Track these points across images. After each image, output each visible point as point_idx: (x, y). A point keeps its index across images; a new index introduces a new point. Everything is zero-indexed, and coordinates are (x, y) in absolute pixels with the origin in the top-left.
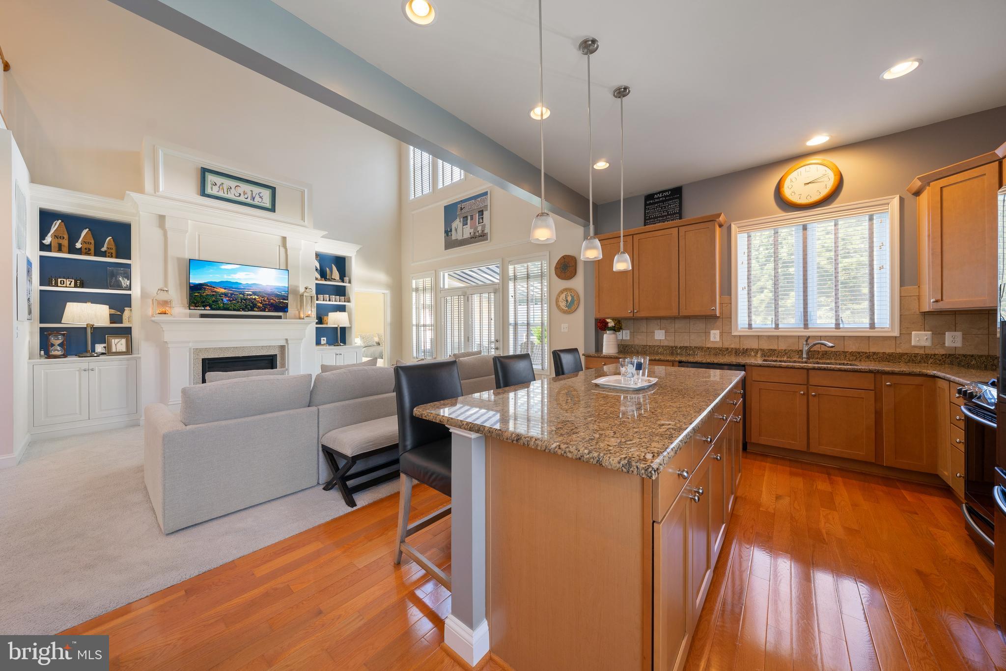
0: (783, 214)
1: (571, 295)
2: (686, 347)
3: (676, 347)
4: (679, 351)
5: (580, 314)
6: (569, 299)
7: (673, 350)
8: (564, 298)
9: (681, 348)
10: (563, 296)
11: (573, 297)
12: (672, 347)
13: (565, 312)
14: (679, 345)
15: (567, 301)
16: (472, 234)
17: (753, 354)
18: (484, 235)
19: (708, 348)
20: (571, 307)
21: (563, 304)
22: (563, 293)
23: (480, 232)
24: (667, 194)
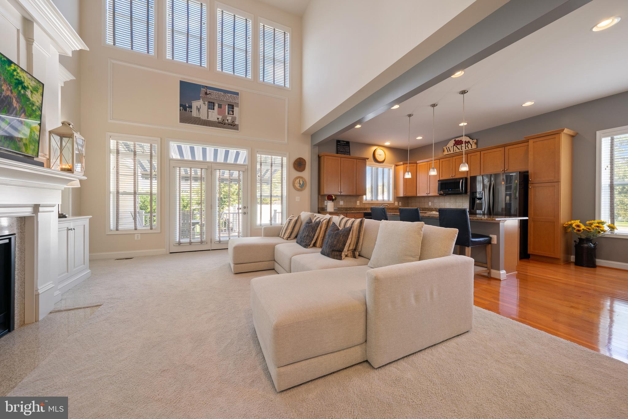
0: (374, 163)
1: (302, 181)
2: (350, 208)
3: (347, 208)
4: (348, 209)
5: (307, 192)
6: (301, 183)
7: (346, 209)
8: (298, 182)
9: (349, 208)
10: (298, 180)
11: (303, 182)
12: (346, 208)
13: (298, 190)
14: (348, 207)
15: (300, 184)
16: (220, 119)
17: (368, 209)
18: (234, 126)
19: (357, 208)
20: (302, 187)
21: (297, 185)
22: (297, 179)
23: (229, 121)
24: (344, 142)
